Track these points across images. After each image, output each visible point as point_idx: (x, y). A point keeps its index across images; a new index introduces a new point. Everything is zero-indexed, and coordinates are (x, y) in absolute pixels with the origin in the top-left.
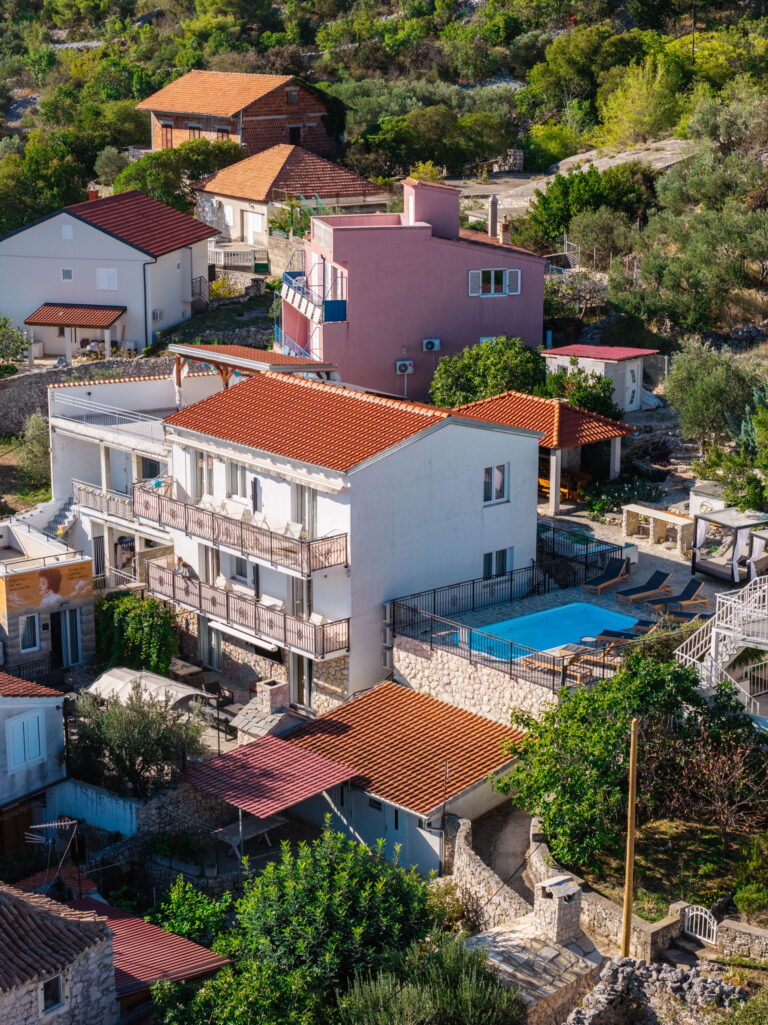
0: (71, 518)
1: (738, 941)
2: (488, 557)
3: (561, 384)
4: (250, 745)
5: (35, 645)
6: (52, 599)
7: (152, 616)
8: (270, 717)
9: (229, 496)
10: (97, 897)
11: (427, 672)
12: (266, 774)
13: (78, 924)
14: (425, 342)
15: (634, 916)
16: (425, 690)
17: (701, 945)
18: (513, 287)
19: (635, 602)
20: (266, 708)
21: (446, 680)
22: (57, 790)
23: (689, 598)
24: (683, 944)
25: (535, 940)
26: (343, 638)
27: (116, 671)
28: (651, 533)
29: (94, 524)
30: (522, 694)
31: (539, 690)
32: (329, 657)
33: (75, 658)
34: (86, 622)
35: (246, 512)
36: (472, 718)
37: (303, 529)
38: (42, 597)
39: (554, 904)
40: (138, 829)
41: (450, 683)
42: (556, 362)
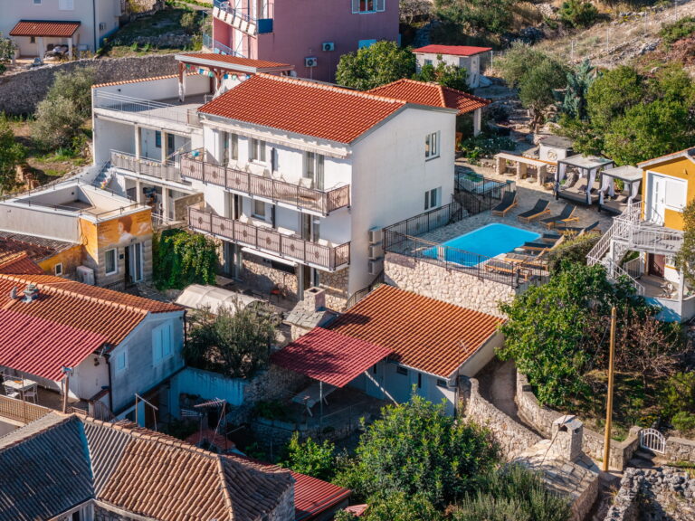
0: (109, 177)
1: (681, 451)
2: (427, 193)
3: (431, 74)
4: (307, 335)
5: (113, 270)
6: (125, 237)
7: (203, 245)
8: (315, 315)
9: (251, 160)
10: (236, 451)
11: (411, 277)
12: (327, 355)
13: (274, 476)
14: (324, 44)
15: (612, 441)
16: (409, 288)
17: (654, 455)
18: (380, 7)
19: (531, 221)
20: (312, 308)
21: (426, 281)
22: (180, 376)
23: (567, 217)
24: (641, 454)
25: (556, 460)
26: (346, 255)
27: (192, 287)
28: (518, 172)
29: (127, 181)
30: (487, 289)
31: (500, 286)
32: (338, 268)
33: (139, 278)
34: (147, 252)
35: (266, 172)
36: (452, 308)
37: (313, 183)
38: (119, 236)
39: (569, 435)
40: (245, 400)
41: (429, 284)
42: (425, 57)
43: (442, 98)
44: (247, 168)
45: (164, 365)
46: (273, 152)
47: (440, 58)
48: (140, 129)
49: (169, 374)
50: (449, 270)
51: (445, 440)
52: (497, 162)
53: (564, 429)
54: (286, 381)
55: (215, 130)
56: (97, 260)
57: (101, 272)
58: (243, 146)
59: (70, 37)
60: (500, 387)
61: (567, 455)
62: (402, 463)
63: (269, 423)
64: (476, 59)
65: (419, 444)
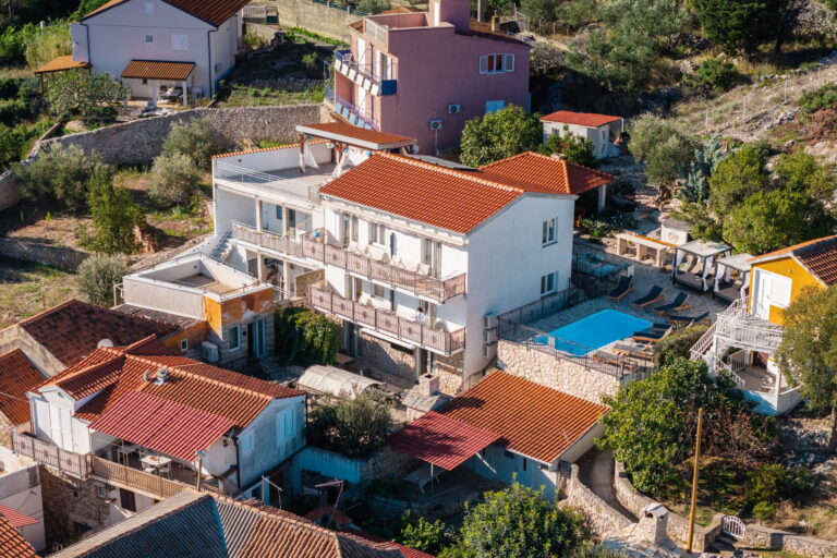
0: (230, 248)
1: (759, 537)
2: (543, 278)
3: (558, 145)
4: (422, 417)
5: (236, 345)
6: (248, 315)
7: (324, 326)
8: (430, 399)
9: (370, 243)
10: (353, 526)
11: (522, 363)
12: (446, 437)
14: (450, 107)
15: (696, 526)
16: (521, 374)
17: (735, 540)
18: (509, 67)
19: (644, 308)
20: (426, 392)
21: (537, 368)
22: (301, 454)
23: (679, 305)
24: (723, 539)
25: (643, 542)
26: (461, 340)
27: (313, 368)
28: (638, 254)
29: (248, 252)
30: (593, 379)
31: (606, 377)
32: (454, 353)
33: (261, 353)
34: (269, 328)
35: (385, 256)
36: (560, 395)
37: (430, 269)
38: (242, 314)
39: (654, 521)
40: (361, 478)
41: (539, 371)
42: (550, 126)
43: (565, 174)
44: (367, 251)
45: (287, 445)
46: (393, 237)
47: (566, 128)
48: (261, 202)
49: (291, 453)
50: (558, 359)
51: (539, 524)
52: (618, 242)
53: (650, 516)
54: (400, 461)
55: (337, 212)
56: (221, 337)
57: (225, 348)
58: (363, 229)
59: (184, 80)
60: (600, 472)
61: (652, 539)
62: (501, 543)
63: (384, 500)
64: (606, 129)
65: (515, 527)
